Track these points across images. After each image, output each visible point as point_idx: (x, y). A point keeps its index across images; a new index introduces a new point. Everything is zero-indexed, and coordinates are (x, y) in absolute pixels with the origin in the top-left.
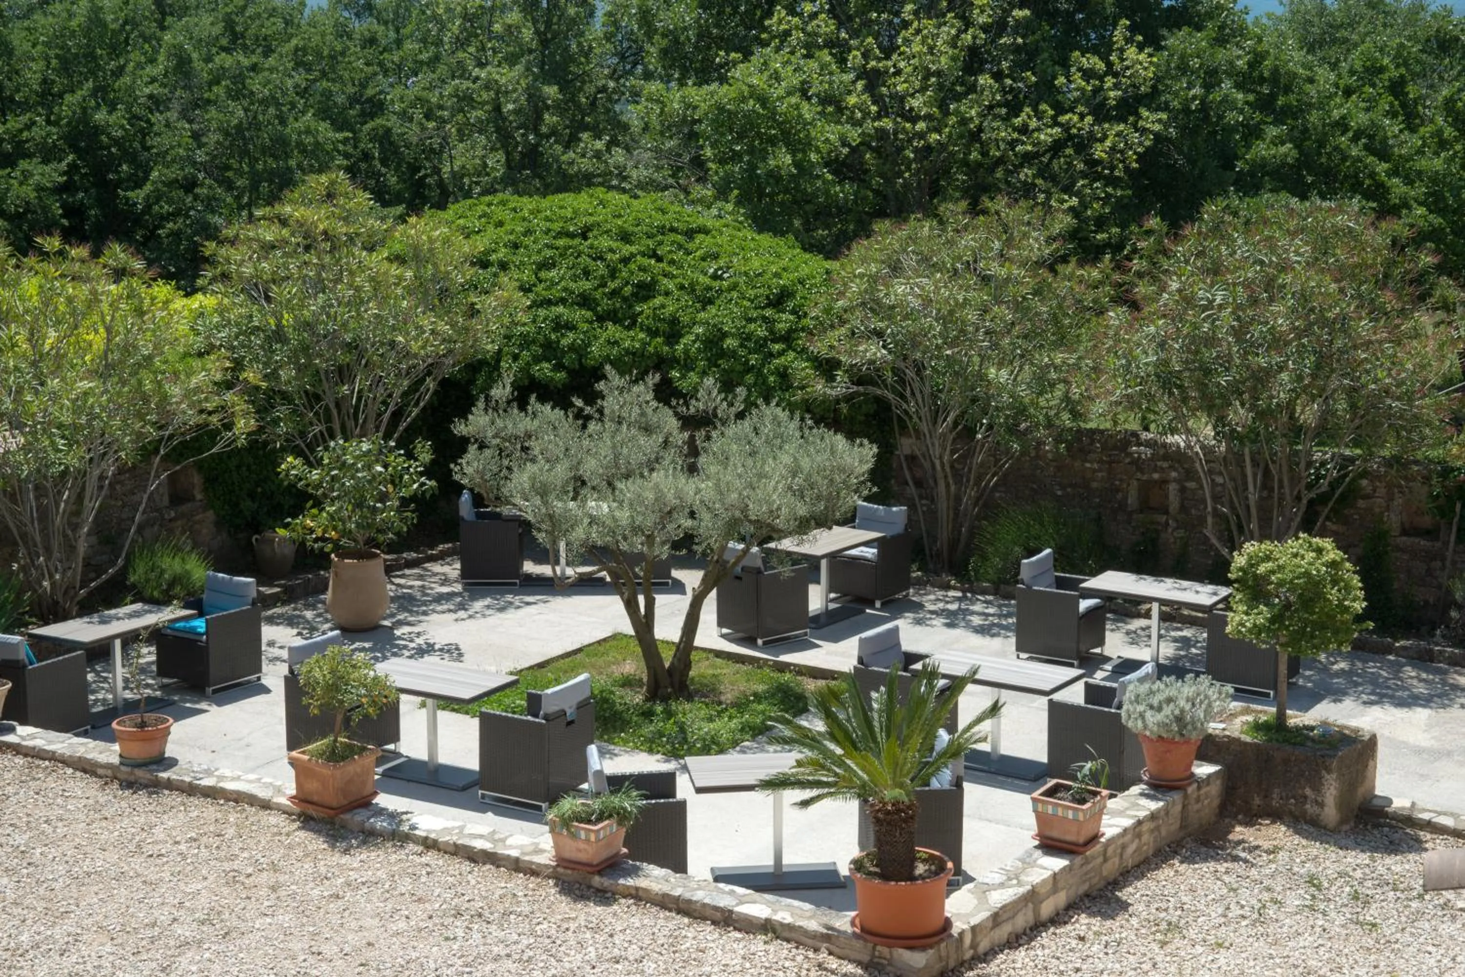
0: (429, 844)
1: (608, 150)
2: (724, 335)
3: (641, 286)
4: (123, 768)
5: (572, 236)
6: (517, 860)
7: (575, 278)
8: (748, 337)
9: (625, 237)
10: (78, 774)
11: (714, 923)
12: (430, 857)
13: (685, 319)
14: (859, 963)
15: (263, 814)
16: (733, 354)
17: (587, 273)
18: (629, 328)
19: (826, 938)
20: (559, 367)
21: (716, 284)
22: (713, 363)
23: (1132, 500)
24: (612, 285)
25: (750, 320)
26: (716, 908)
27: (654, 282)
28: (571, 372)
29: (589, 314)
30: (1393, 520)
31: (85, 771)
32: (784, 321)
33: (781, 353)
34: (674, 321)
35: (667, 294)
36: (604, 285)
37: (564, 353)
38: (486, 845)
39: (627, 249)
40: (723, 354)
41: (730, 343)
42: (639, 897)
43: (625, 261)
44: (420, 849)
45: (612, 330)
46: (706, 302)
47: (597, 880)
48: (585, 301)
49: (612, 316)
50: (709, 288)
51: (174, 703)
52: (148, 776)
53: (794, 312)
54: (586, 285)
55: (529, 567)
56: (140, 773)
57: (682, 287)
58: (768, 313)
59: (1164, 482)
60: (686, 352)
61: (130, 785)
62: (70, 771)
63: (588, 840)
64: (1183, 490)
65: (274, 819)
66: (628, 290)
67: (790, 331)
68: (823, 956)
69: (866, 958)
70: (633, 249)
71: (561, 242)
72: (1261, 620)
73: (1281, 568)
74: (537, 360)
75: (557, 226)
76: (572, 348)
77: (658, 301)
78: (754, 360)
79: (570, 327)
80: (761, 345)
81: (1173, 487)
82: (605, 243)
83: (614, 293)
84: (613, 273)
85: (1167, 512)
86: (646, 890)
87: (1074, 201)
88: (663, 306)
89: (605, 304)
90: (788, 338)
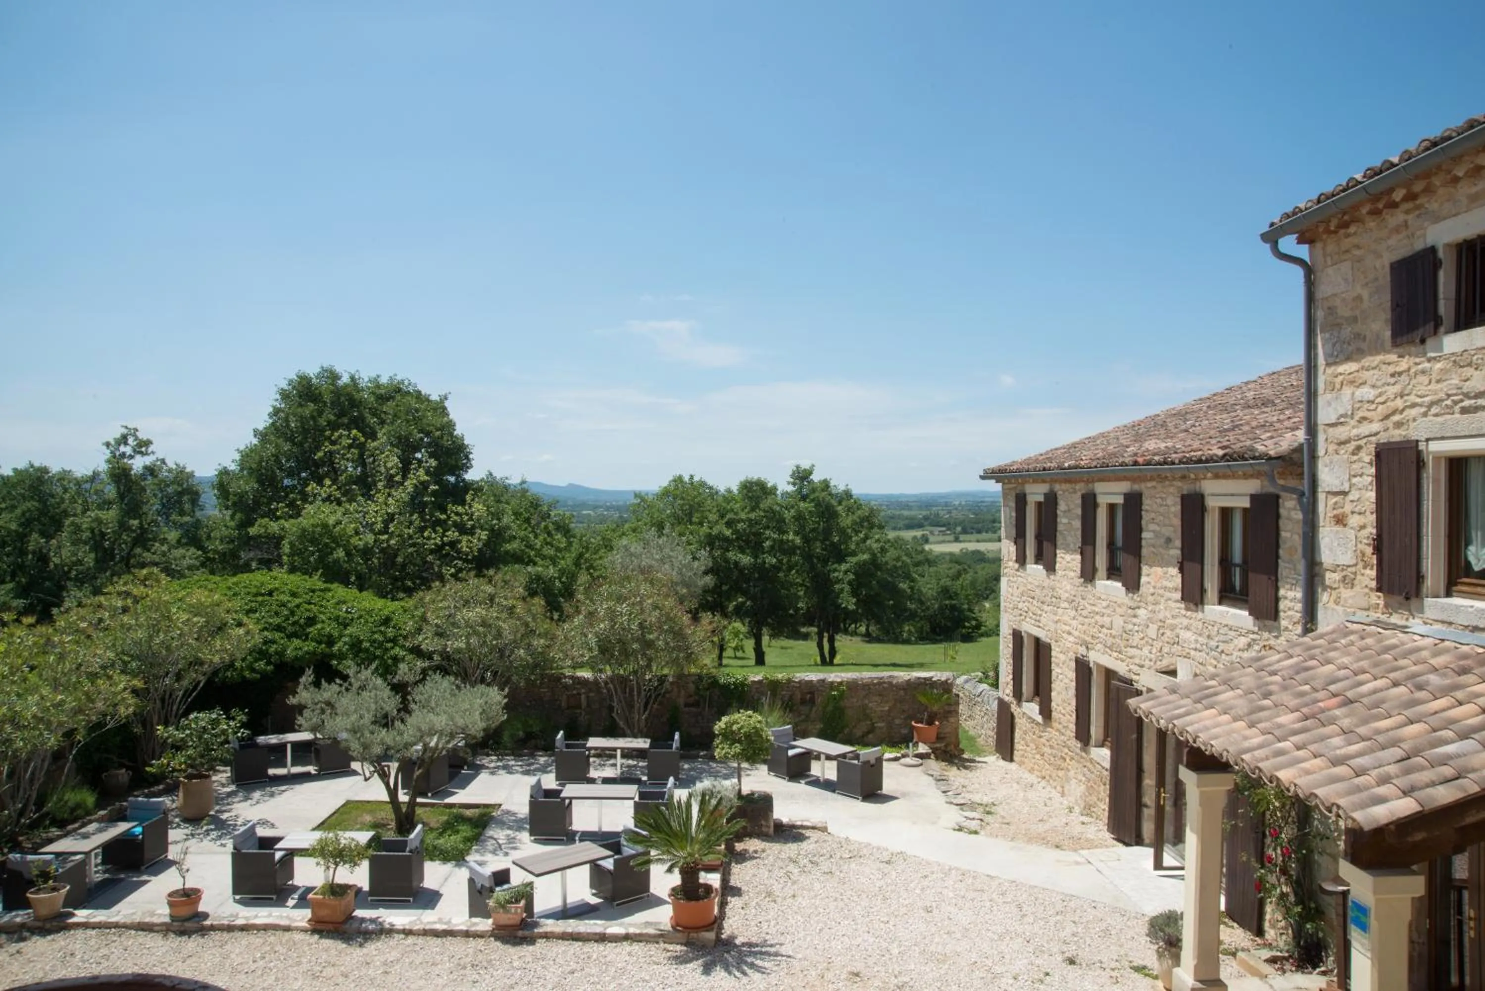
0: (408, 933)
1: (169, 550)
2: (361, 642)
3: (308, 618)
4: (175, 924)
5: (263, 595)
6: (467, 931)
7: (271, 617)
8: (375, 641)
9: (294, 595)
10: (140, 933)
11: (596, 941)
12: (411, 940)
13: (336, 634)
14: (682, 944)
15: (287, 935)
16: (367, 650)
17: (277, 614)
18: (304, 641)
19: (661, 936)
20: (269, 663)
21: (350, 616)
22: (356, 655)
23: (564, 704)
24: (292, 620)
25: (374, 633)
26: (596, 934)
27: (315, 617)
28: (276, 666)
29: (282, 635)
30: (681, 701)
31: (143, 930)
32: (390, 631)
33: (392, 648)
34: (330, 636)
35: (323, 622)
36: (288, 619)
37: (271, 656)
38: (444, 927)
39: (297, 601)
40: (360, 650)
41: (366, 645)
42: (547, 936)
43: (298, 606)
44: (402, 936)
45: (296, 642)
46: (346, 626)
47: (520, 933)
48: (279, 628)
49: (295, 635)
50: (345, 618)
51: (122, 880)
52: (196, 925)
53: (394, 627)
54: (277, 620)
55: (271, 772)
56: (188, 925)
57: (330, 619)
58: (383, 628)
59: (579, 694)
60: (339, 650)
61: (182, 933)
62: (133, 932)
63: (516, 913)
64: (588, 697)
65: (298, 936)
66: (302, 621)
67: (395, 637)
68: (662, 945)
69: (684, 941)
70: (301, 600)
71: (260, 599)
72: (738, 750)
73: (742, 727)
74: (256, 660)
75: (254, 590)
76: (277, 653)
77: (319, 626)
78: (378, 652)
79: (273, 642)
80: (381, 645)
81: (583, 697)
82: (285, 598)
83: (294, 623)
84: (292, 613)
85: (580, 708)
86: (552, 933)
87: (453, 570)
88: (323, 628)
89: (290, 629)
90: (394, 640)
